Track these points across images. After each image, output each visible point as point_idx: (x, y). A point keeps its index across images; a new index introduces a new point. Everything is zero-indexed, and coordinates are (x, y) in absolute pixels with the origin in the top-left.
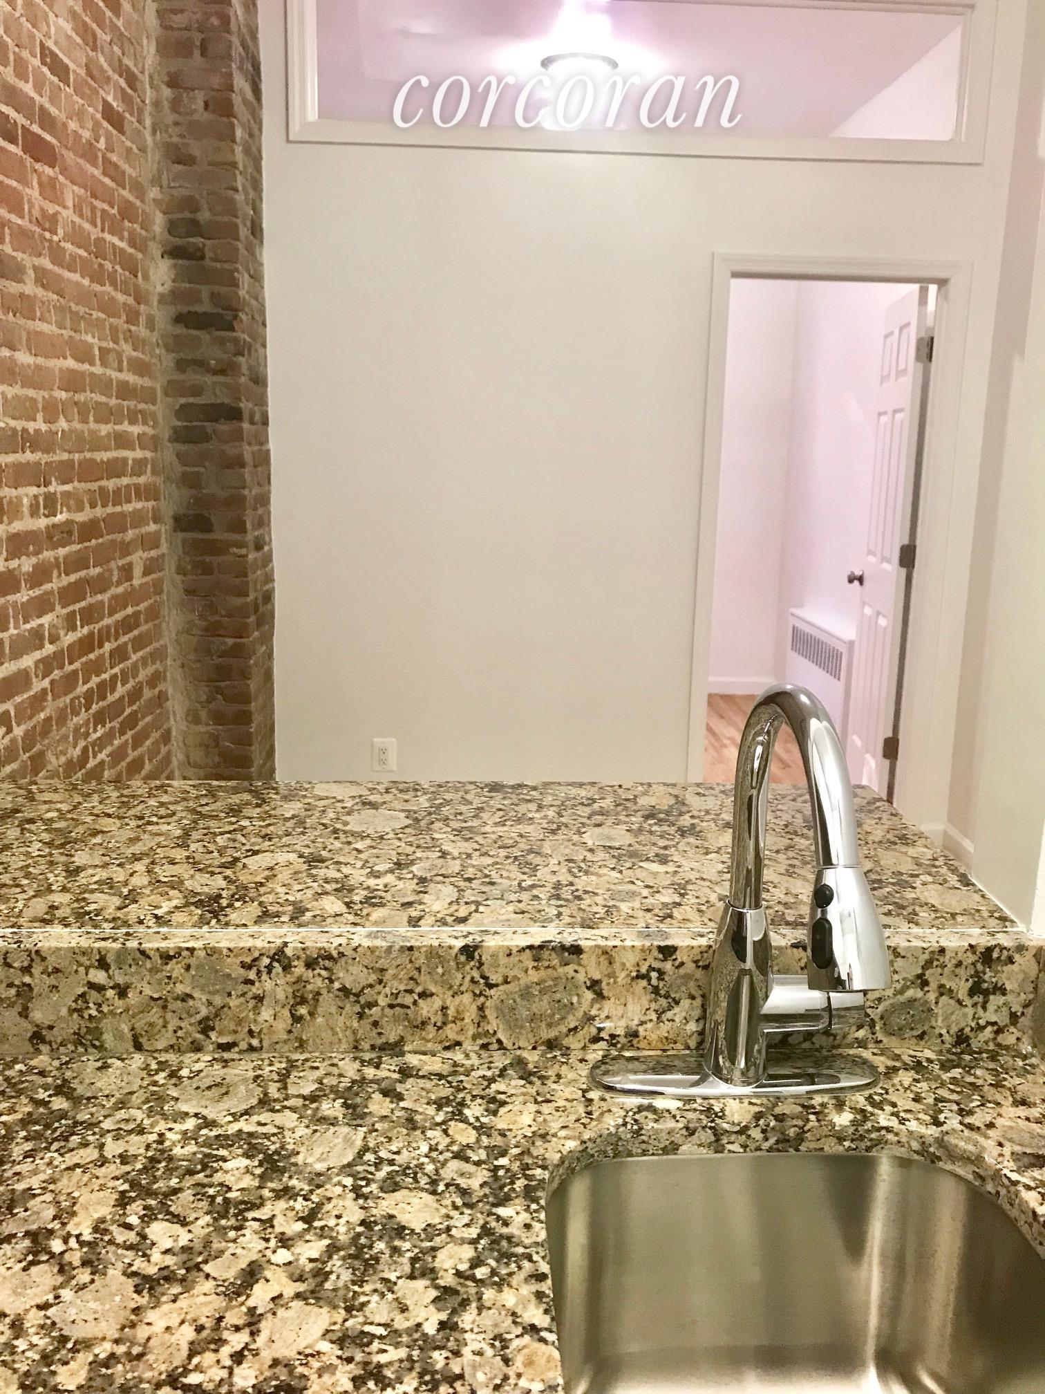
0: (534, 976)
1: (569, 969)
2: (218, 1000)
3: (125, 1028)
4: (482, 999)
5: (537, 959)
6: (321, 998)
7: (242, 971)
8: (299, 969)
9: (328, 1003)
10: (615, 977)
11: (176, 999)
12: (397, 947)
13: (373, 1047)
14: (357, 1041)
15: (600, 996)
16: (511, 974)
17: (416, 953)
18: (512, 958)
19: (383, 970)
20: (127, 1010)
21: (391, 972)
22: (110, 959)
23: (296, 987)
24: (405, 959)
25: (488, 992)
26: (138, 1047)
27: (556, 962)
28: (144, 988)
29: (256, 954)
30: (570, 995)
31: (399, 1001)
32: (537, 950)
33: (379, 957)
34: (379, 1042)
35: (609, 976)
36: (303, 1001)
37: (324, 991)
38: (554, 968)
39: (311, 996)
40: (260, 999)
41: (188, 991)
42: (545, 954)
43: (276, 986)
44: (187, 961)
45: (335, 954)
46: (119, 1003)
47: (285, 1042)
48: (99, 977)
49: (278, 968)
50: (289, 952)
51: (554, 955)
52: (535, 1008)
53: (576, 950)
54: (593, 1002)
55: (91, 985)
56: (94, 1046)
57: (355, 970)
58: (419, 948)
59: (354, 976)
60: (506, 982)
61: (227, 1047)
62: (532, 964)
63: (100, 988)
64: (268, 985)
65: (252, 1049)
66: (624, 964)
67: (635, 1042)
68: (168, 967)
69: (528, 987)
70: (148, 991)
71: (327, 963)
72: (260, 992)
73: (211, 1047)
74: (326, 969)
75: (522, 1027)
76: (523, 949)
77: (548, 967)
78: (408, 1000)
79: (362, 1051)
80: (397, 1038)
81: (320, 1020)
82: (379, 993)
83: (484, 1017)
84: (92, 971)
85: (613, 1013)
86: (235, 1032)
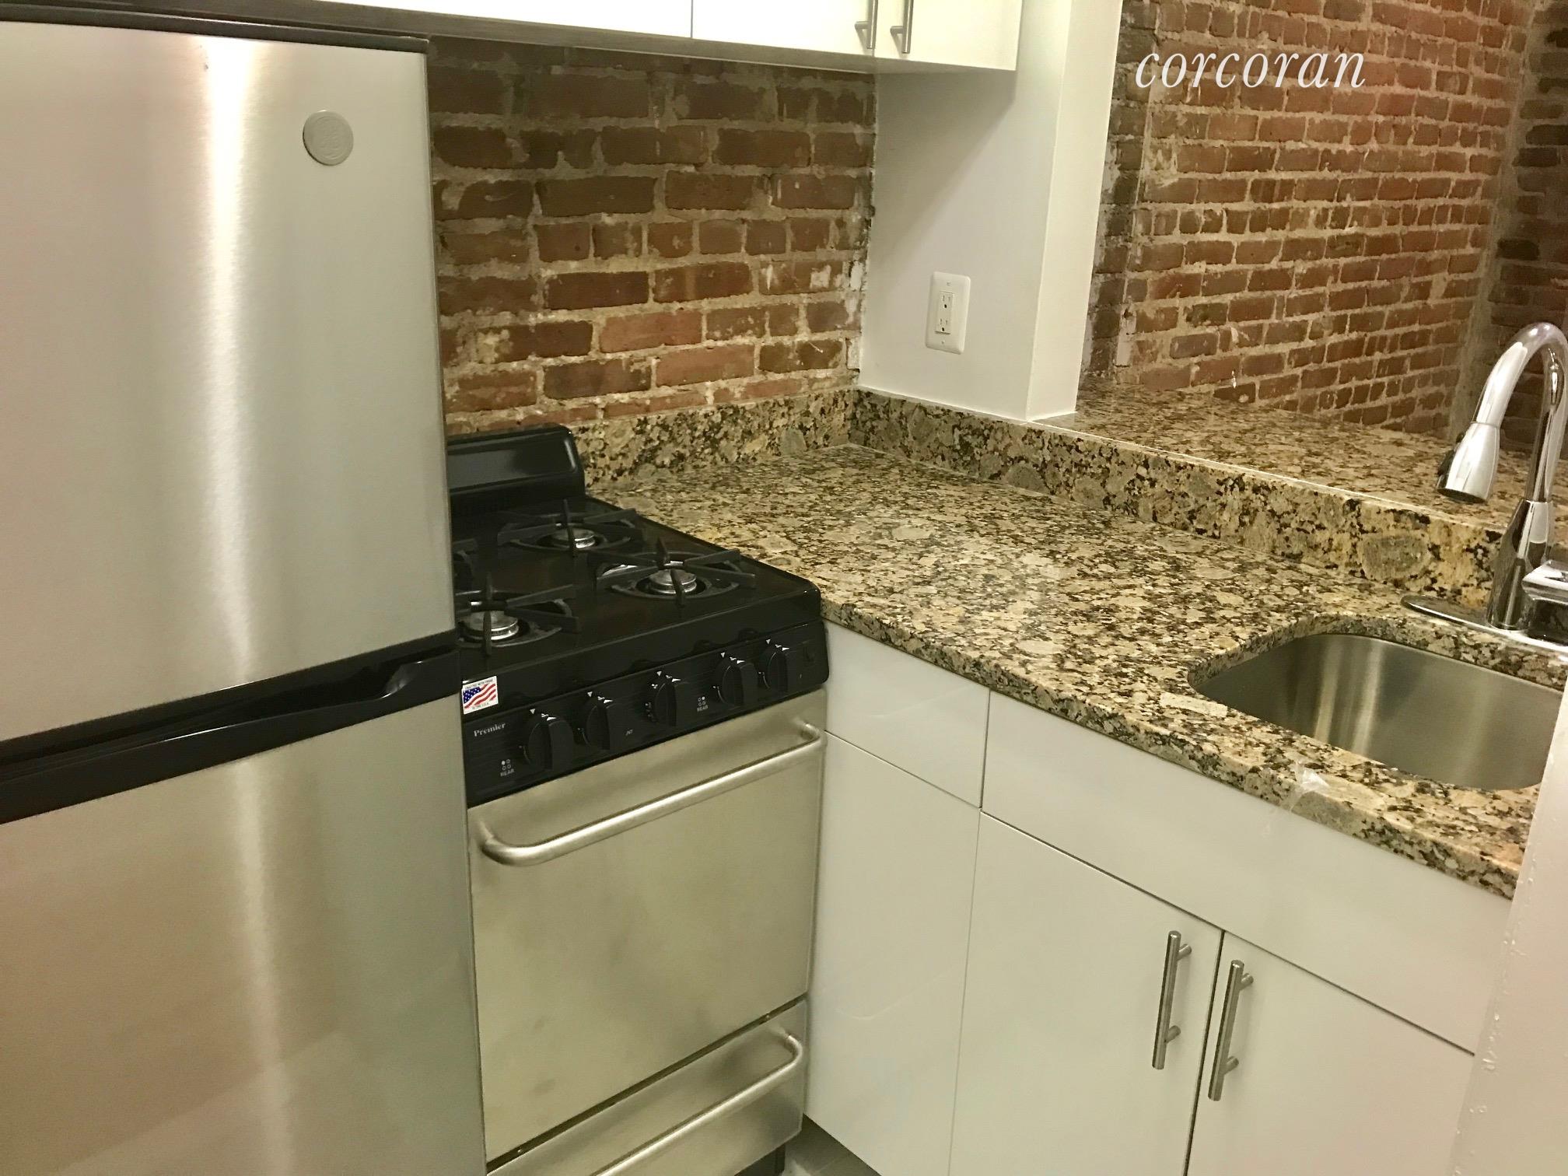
0: (1393, 532)
1: (1418, 533)
2: (1201, 501)
3: (1151, 506)
4: (1356, 539)
5: (1397, 520)
6: (1258, 514)
7: (1217, 486)
8: (1248, 492)
9: (1262, 518)
10: (1451, 547)
11: (1179, 494)
12: (1308, 491)
13: (1283, 554)
14: (1275, 547)
15: (1437, 558)
16: (1378, 527)
17: (1319, 498)
18: (1380, 515)
19: (1297, 504)
20: (1153, 495)
21: (1302, 506)
22: (1150, 461)
23: (1245, 502)
24: (1311, 500)
25: (1360, 535)
26: (1155, 519)
27: (1410, 525)
28: (1164, 485)
29: (1227, 476)
30: (1416, 552)
31: (1304, 527)
32: (1398, 514)
33: (1297, 495)
34: (1288, 551)
35: (1447, 545)
36: (1247, 513)
37: (1260, 510)
38: (1407, 529)
39: (1252, 511)
40: (1224, 506)
41: (1186, 491)
42: (1404, 518)
43: (1234, 499)
44: (1189, 472)
45: (1270, 486)
46: (1150, 491)
47: (1233, 537)
48: (1143, 471)
49: (1237, 489)
50: (1245, 479)
51: (1409, 520)
52: (1390, 555)
53: (1425, 520)
54: (1432, 560)
55: (1138, 476)
56: (1133, 513)
57: (1281, 500)
58: (1321, 494)
59: (1279, 504)
60: (1373, 531)
61: (1201, 532)
62: (1392, 523)
63: (1142, 479)
64: (1230, 498)
65: (1214, 536)
66: (1458, 538)
67: (1458, 597)
68: (1179, 474)
69: (1388, 539)
70: (1166, 487)
71: (1266, 492)
72: (1225, 501)
73: (1192, 529)
74: (1263, 495)
75: (1379, 566)
76: (1388, 511)
77: (1403, 528)
78: (1309, 528)
79: (1275, 554)
80: (1299, 552)
81: (1255, 528)
82: (1292, 519)
83: (1356, 552)
84: (1140, 467)
85: (1445, 572)
86: (1207, 523)
